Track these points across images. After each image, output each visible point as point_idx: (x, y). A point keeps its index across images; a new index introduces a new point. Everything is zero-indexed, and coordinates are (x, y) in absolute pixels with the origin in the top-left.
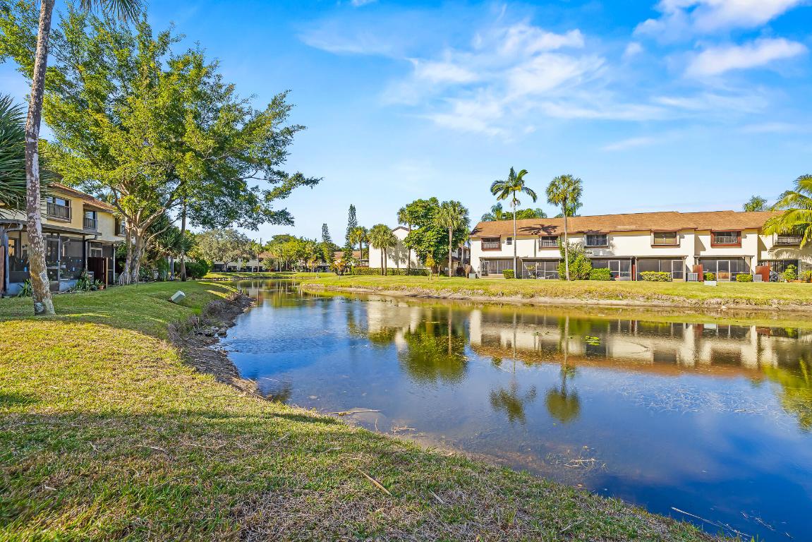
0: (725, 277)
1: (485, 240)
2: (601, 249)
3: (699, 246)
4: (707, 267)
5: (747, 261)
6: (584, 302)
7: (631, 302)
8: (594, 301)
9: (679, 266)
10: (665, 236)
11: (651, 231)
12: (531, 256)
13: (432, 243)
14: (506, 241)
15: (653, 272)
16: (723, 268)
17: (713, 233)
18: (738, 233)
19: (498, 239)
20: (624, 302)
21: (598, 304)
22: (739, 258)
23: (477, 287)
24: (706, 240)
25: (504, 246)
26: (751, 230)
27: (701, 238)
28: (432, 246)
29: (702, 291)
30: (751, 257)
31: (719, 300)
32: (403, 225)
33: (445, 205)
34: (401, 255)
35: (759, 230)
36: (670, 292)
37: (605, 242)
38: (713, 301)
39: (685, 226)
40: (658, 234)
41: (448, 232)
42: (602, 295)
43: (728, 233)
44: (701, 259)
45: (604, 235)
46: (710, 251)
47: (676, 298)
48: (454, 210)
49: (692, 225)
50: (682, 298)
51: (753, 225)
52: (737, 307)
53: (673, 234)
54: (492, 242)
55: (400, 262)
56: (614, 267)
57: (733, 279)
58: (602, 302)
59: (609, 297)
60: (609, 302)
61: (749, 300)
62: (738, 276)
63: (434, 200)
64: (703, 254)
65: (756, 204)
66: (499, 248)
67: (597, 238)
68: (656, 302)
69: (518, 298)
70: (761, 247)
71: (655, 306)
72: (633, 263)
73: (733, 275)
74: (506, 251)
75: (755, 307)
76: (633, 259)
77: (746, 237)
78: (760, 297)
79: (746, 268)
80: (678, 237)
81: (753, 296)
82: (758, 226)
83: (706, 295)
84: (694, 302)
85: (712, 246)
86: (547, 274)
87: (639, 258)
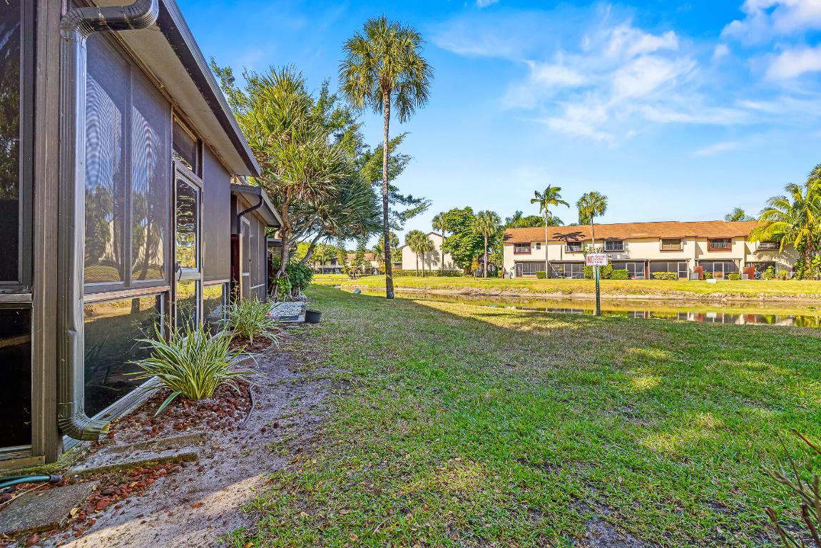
0: (720, 276)
1: (517, 245)
2: (618, 253)
3: (698, 251)
4: (706, 269)
5: (737, 263)
6: (614, 296)
7: (652, 296)
8: (623, 296)
9: (684, 267)
10: (672, 242)
11: (660, 239)
12: (558, 259)
13: (468, 248)
14: (535, 246)
15: (662, 273)
16: (718, 268)
17: (709, 240)
18: (729, 240)
19: (528, 245)
20: (647, 296)
21: (626, 299)
22: (730, 261)
23: (522, 286)
24: (704, 245)
25: (534, 250)
26: (739, 237)
27: (699, 243)
28: (468, 250)
29: (707, 287)
30: (740, 260)
31: (720, 294)
32: (436, 232)
33: (481, 214)
34: (433, 258)
35: (746, 238)
36: (682, 288)
37: (621, 248)
38: (716, 295)
39: (688, 235)
40: (665, 241)
41: (483, 238)
42: (628, 291)
43: (721, 240)
44: (701, 261)
45: (621, 242)
46: (707, 255)
47: (687, 293)
48: (491, 219)
49: (693, 234)
50: (692, 293)
51: (741, 233)
52: (734, 299)
53: (677, 241)
54: (522, 246)
55: (432, 265)
56: (631, 269)
57: (726, 278)
58: (628, 296)
59: (634, 293)
60: (634, 296)
61: (742, 293)
62: (730, 275)
63: (469, 210)
64: (701, 257)
65: (739, 215)
66: (529, 253)
67: (614, 244)
68: (671, 297)
69: (559, 294)
70: (747, 252)
71: (671, 299)
72: (646, 265)
73: (726, 274)
74: (536, 255)
75: (747, 299)
76: (647, 262)
77: (735, 244)
78: (751, 291)
79: (735, 269)
80: (682, 243)
81: (745, 290)
82: (744, 235)
83: (710, 290)
84: (701, 295)
85: (709, 250)
86: (574, 274)
87: (652, 261)
